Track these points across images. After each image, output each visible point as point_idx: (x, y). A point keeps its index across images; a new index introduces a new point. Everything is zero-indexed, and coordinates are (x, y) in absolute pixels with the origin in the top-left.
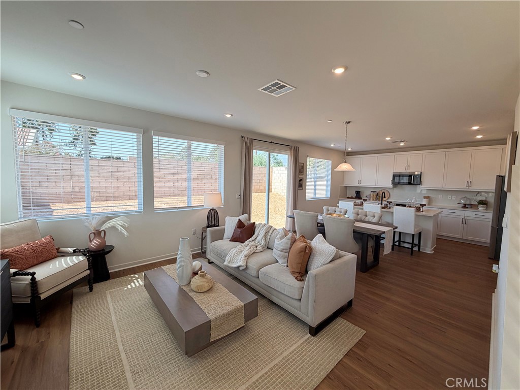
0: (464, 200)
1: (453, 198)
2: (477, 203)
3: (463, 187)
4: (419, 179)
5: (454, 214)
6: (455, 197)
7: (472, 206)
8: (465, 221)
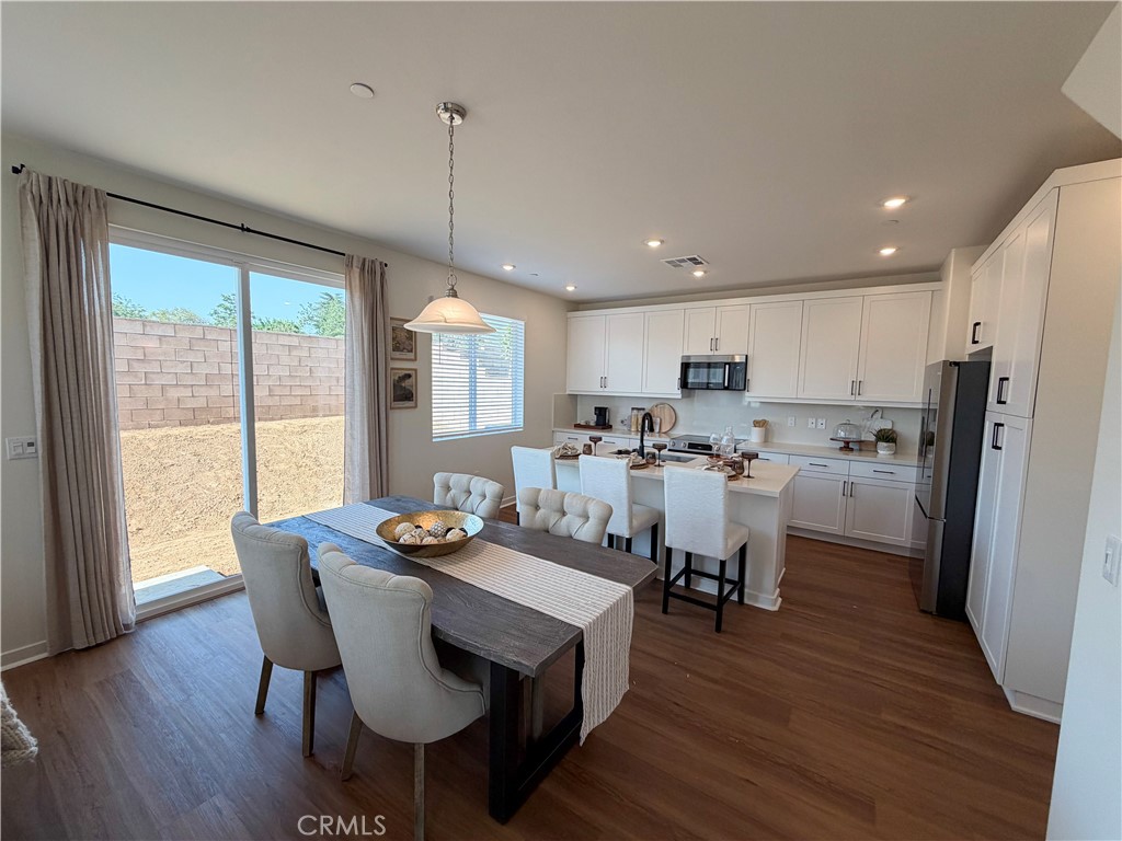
0: (845, 431)
1: (819, 426)
2: (873, 438)
3: (842, 395)
4: (741, 375)
5: (825, 470)
6: (824, 422)
7: (862, 447)
8: (849, 490)
